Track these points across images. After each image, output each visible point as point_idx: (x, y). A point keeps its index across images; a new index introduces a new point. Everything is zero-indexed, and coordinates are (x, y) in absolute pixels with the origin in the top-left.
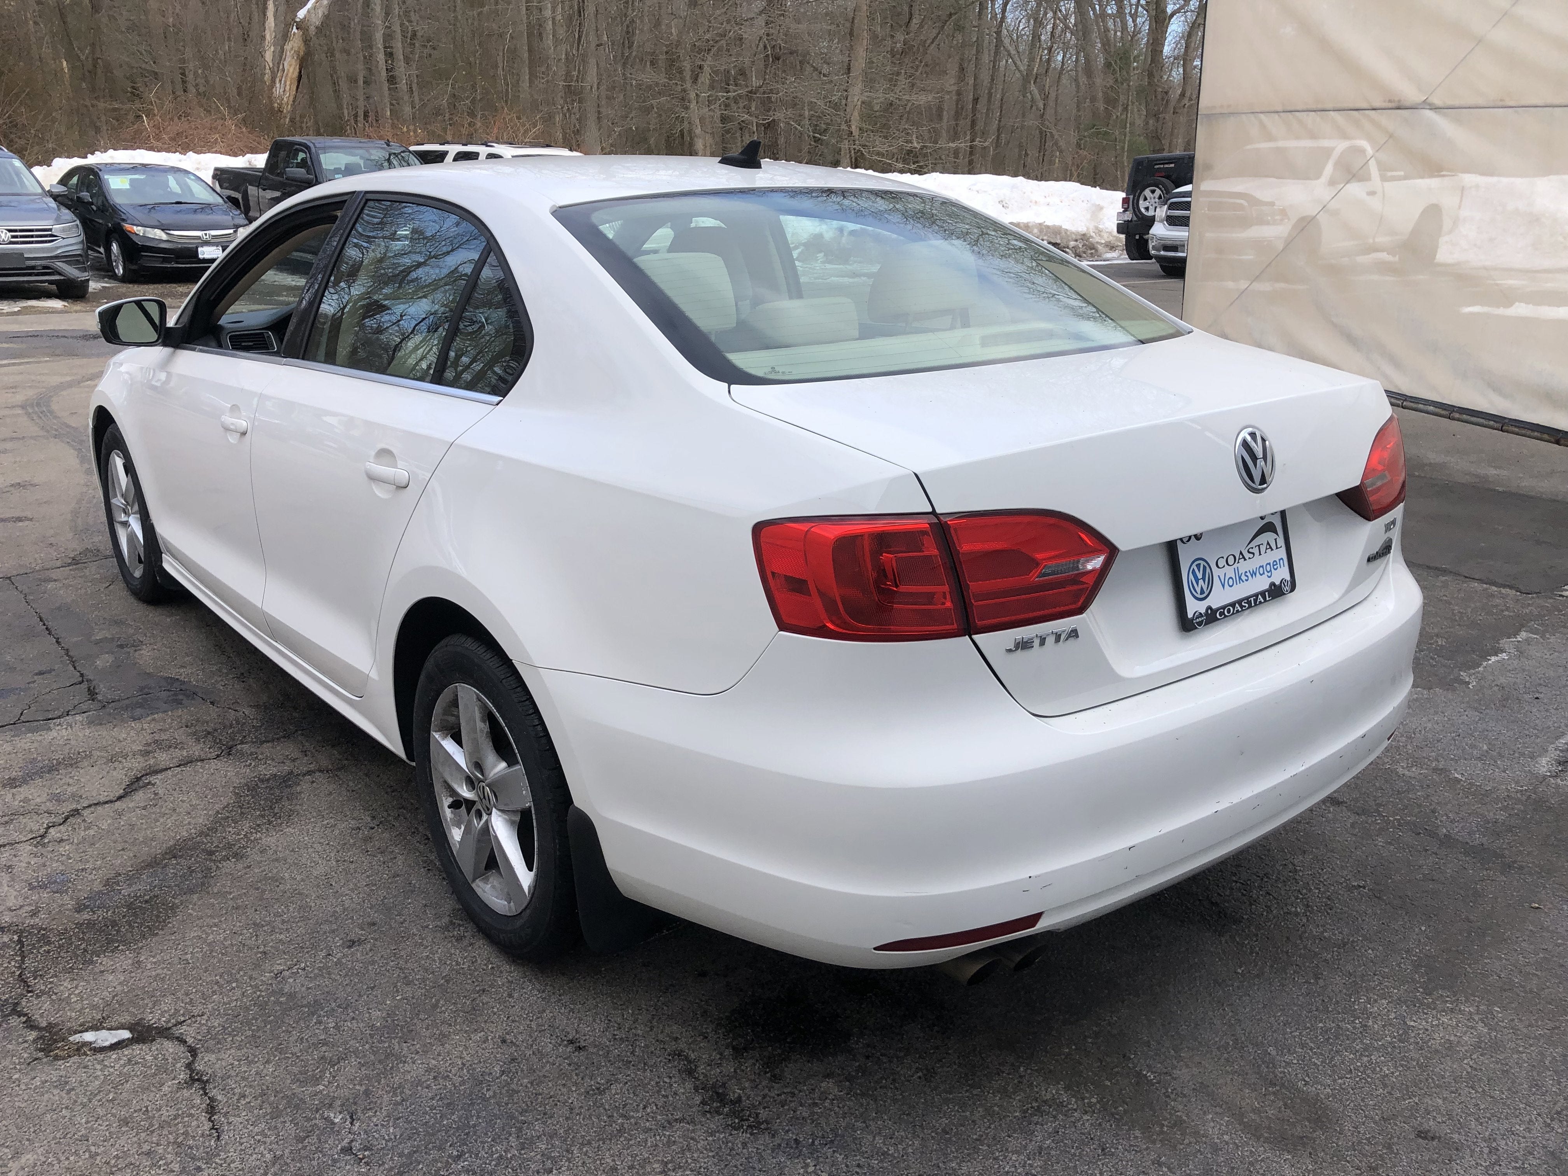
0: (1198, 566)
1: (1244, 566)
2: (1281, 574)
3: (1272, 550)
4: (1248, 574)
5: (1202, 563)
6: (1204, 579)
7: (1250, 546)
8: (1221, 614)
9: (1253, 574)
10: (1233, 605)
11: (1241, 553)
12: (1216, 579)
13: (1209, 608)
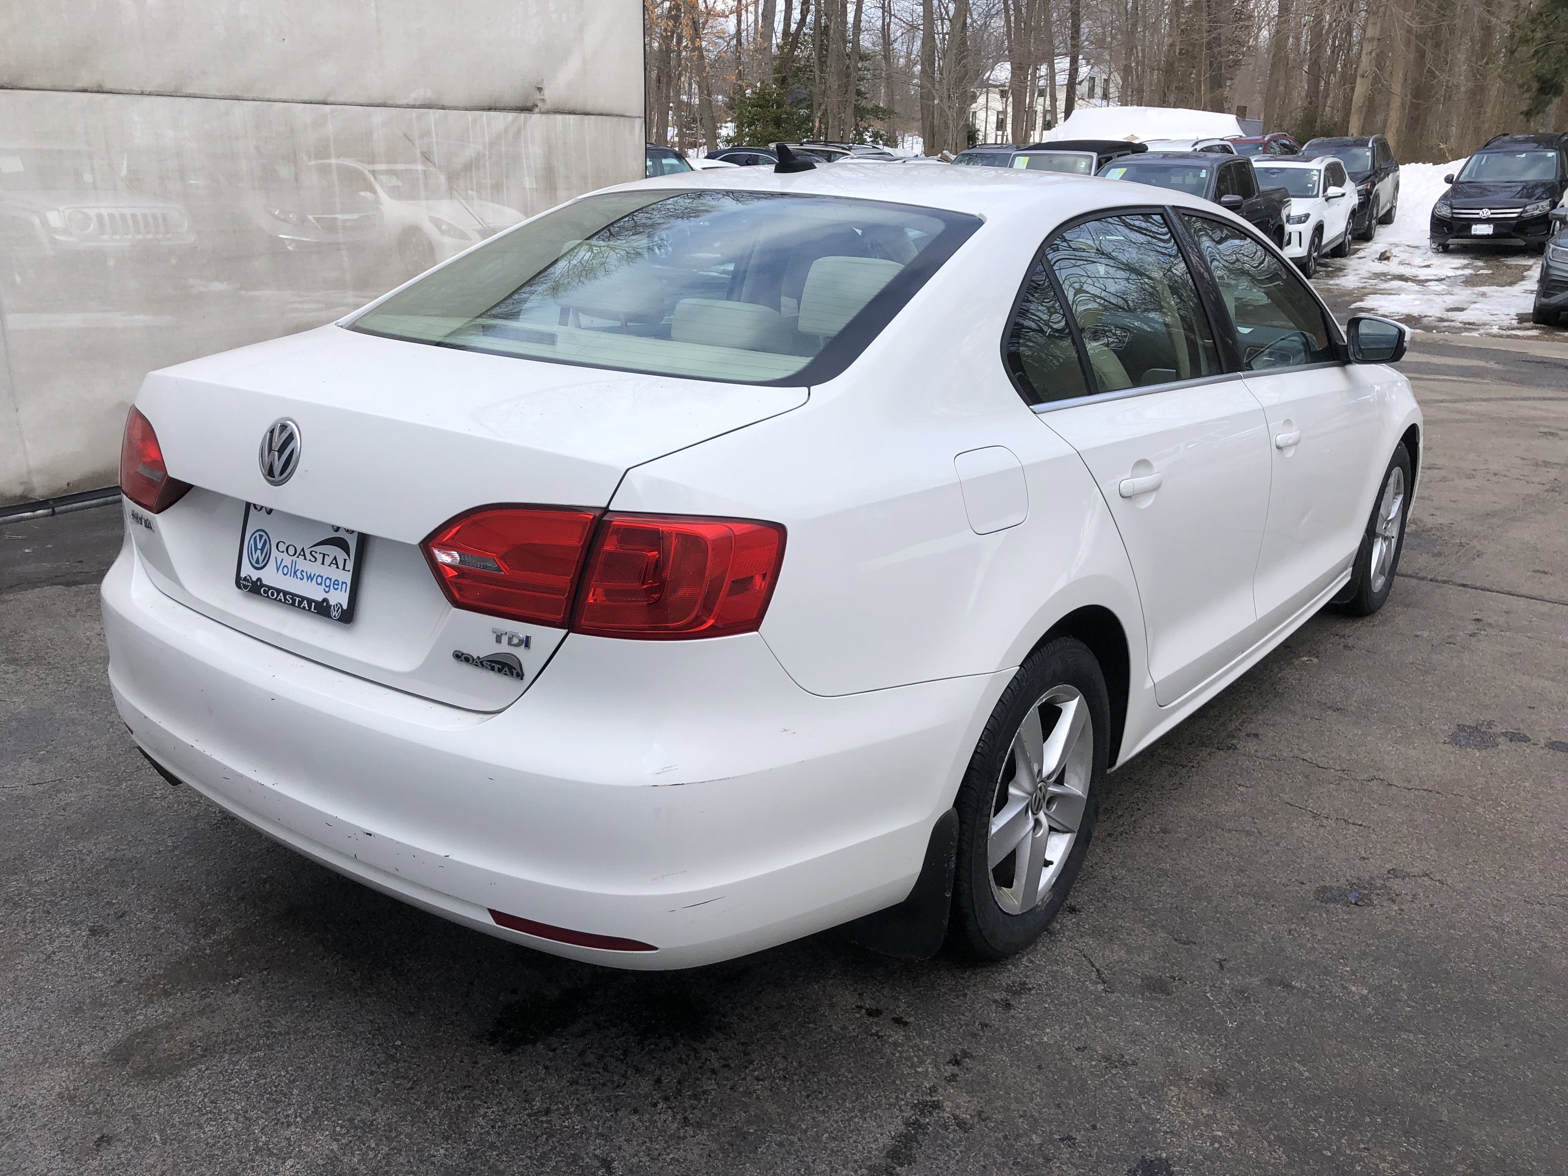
0: (261, 536)
1: (302, 565)
2: (339, 598)
3: (338, 567)
4: (304, 574)
5: (265, 537)
6: (262, 550)
7: (314, 549)
8: (265, 592)
9: (310, 578)
10: (279, 591)
11: (303, 550)
12: (272, 559)
13: (259, 579)
